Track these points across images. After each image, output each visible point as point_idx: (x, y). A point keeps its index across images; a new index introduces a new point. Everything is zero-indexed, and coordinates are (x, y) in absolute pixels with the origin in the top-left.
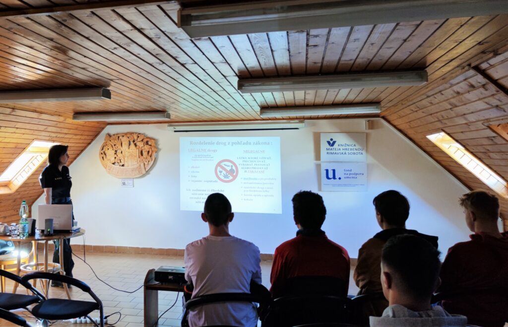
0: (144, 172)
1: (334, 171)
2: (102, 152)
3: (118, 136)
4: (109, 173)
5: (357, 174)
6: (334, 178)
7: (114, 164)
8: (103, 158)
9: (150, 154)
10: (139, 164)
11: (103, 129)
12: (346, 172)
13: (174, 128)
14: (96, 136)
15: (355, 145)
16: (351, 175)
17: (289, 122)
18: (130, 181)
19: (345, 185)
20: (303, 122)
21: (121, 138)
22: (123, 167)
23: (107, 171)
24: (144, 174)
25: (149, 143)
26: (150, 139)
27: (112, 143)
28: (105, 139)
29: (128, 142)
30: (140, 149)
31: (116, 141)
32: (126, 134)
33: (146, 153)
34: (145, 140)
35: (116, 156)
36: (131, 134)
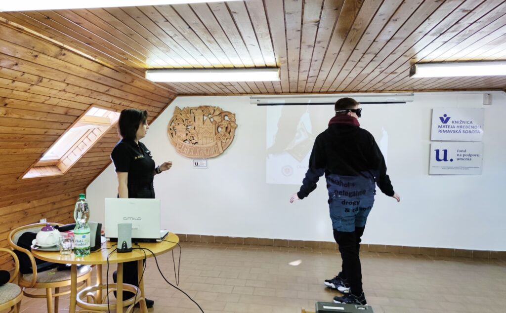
0: (221, 151)
1: (445, 151)
2: (171, 127)
3: (190, 111)
4: (179, 152)
5: (470, 155)
6: (445, 159)
7: (184, 141)
8: (172, 134)
9: (229, 130)
10: (215, 142)
11: (172, 100)
12: (459, 153)
13: (258, 101)
14: (163, 109)
15: (471, 122)
16: (465, 156)
17: (396, 95)
18: (204, 162)
19: (457, 168)
20: (413, 95)
21: (194, 111)
22: (196, 145)
23: (177, 150)
24: (221, 154)
25: (226, 118)
26: (228, 114)
27: (183, 117)
28: (175, 113)
29: (202, 116)
30: (217, 125)
31: (188, 115)
32: (201, 107)
33: (224, 129)
34: (223, 114)
35: (188, 132)
36: (206, 107)
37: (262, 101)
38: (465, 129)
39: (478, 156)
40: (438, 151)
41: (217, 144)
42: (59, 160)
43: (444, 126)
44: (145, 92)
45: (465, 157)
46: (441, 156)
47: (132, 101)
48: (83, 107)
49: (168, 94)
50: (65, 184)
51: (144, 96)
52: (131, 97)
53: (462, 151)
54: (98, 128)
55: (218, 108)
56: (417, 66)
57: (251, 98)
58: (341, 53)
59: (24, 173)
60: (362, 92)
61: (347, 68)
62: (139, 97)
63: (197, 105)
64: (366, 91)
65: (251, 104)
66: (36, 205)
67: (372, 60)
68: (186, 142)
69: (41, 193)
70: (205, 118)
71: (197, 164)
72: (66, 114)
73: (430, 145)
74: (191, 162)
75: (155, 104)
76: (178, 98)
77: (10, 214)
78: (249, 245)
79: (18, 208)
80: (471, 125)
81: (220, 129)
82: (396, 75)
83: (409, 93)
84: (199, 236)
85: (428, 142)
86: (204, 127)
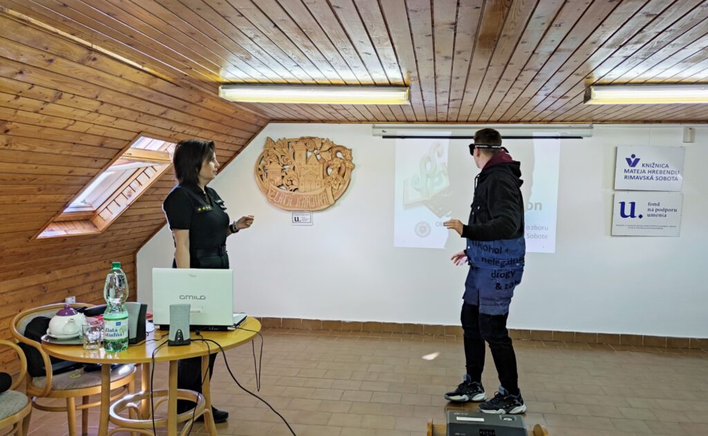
0: (332, 201)
1: (633, 204)
2: (260, 167)
3: (288, 143)
4: (272, 202)
5: (665, 210)
6: (632, 215)
7: (278, 187)
8: (261, 176)
9: (342, 172)
10: (324, 188)
11: (262, 128)
12: (651, 207)
13: (383, 131)
14: (249, 140)
15: (667, 166)
16: (658, 211)
17: (570, 128)
18: (307, 216)
19: (647, 227)
20: (592, 128)
21: (293, 144)
22: (296, 192)
23: (268, 198)
24: (331, 206)
25: (339, 155)
26: (342, 149)
27: (278, 152)
28: (265, 146)
29: (304, 152)
30: (326, 165)
31: (284, 149)
32: (302, 139)
33: (336, 170)
34: (335, 150)
35: (284, 174)
36: (311, 138)
37: (389, 132)
38: (659, 175)
39: (675, 211)
40: (623, 204)
41: (325, 191)
42: (94, 212)
43: (632, 171)
44: (220, 117)
45: (658, 213)
46: (627, 211)
47: (201, 129)
48: (128, 136)
49: (256, 120)
50: (104, 247)
51: (219, 122)
52: (200, 123)
53: (655, 204)
54: (152, 167)
55: (328, 141)
56: (593, 89)
57: (374, 127)
58: (490, 68)
59: (40, 230)
60: (525, 122)
61: (500, 90)
62: (211, 123)
63: (298, 136)
64: (530, 122)
65: (374, 135)
66: (59, 277)
67: (533, 79)
68: (282, 187)
69: (67, 259)
70: (309, 154)
71: (297, 220)
72: (101, 145)
73: (614, 196)
74: (289, 216)
75: (236, 133)
76: (270, 125)
77: (19, 289)
78: (369, 332)
79: (31, 281)
80: (666, 169)
81: (330, 171)
82: (567, 100)
83: (587, 125)
84: (299, 320)
85: (611, 192)
86: (307, 167)
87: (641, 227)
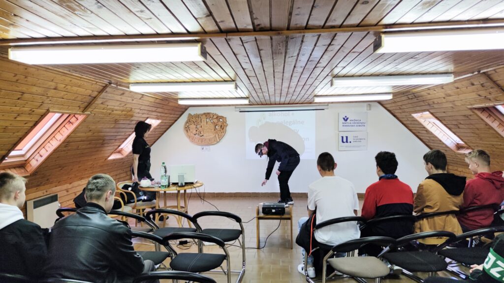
0: (218, 140)
1: (347, 137)
2: (186, 126)
3: (197, 116)
4: (192, 140)
5: (360, 139)
6: (347, 142)
7: (195, 135)
8: (187, 130)
9: (222, 128)
11: (186, 109)
12: (354, 138)
14: (181, 115)
17: (319, 106)
18: (207, 147)
19: (354, 146)
20: (328, 105)
21: (200, 116)
22: (202, 137)
23: (190, 140)
24: (218, 142)
25: (221, 120)
26: (222, 117)
27: (194, 120)
28: (188, 117)
29: (206, 119)
30: (215, 124)
31: (196, 118)
32: (205, 114)
33: (220, 127)
34: (219, 118)
35: (197, 129)
36: (208, 113)
37: (242, 110)
38: (357, 124)
39: (365, 139)
40: (342, 137)
41: (215, 136)
42: (122, 149)
43: (345, 123)
45: (358, 140)
46: (345, 140)
55: (216, 114)
57: (236, 108)
59: (109, 156)
60: (300, 104)
63: (202, 112)
65: (236, 111)
70: (208, 120)
71: (203, 149)
73: (338, 134)
74: (200, 147)
80: (360, 122)
81: (217, 127)
83: (326, 104)
85: (338, 132)
86: (207, 126)
87: (350, 147)
